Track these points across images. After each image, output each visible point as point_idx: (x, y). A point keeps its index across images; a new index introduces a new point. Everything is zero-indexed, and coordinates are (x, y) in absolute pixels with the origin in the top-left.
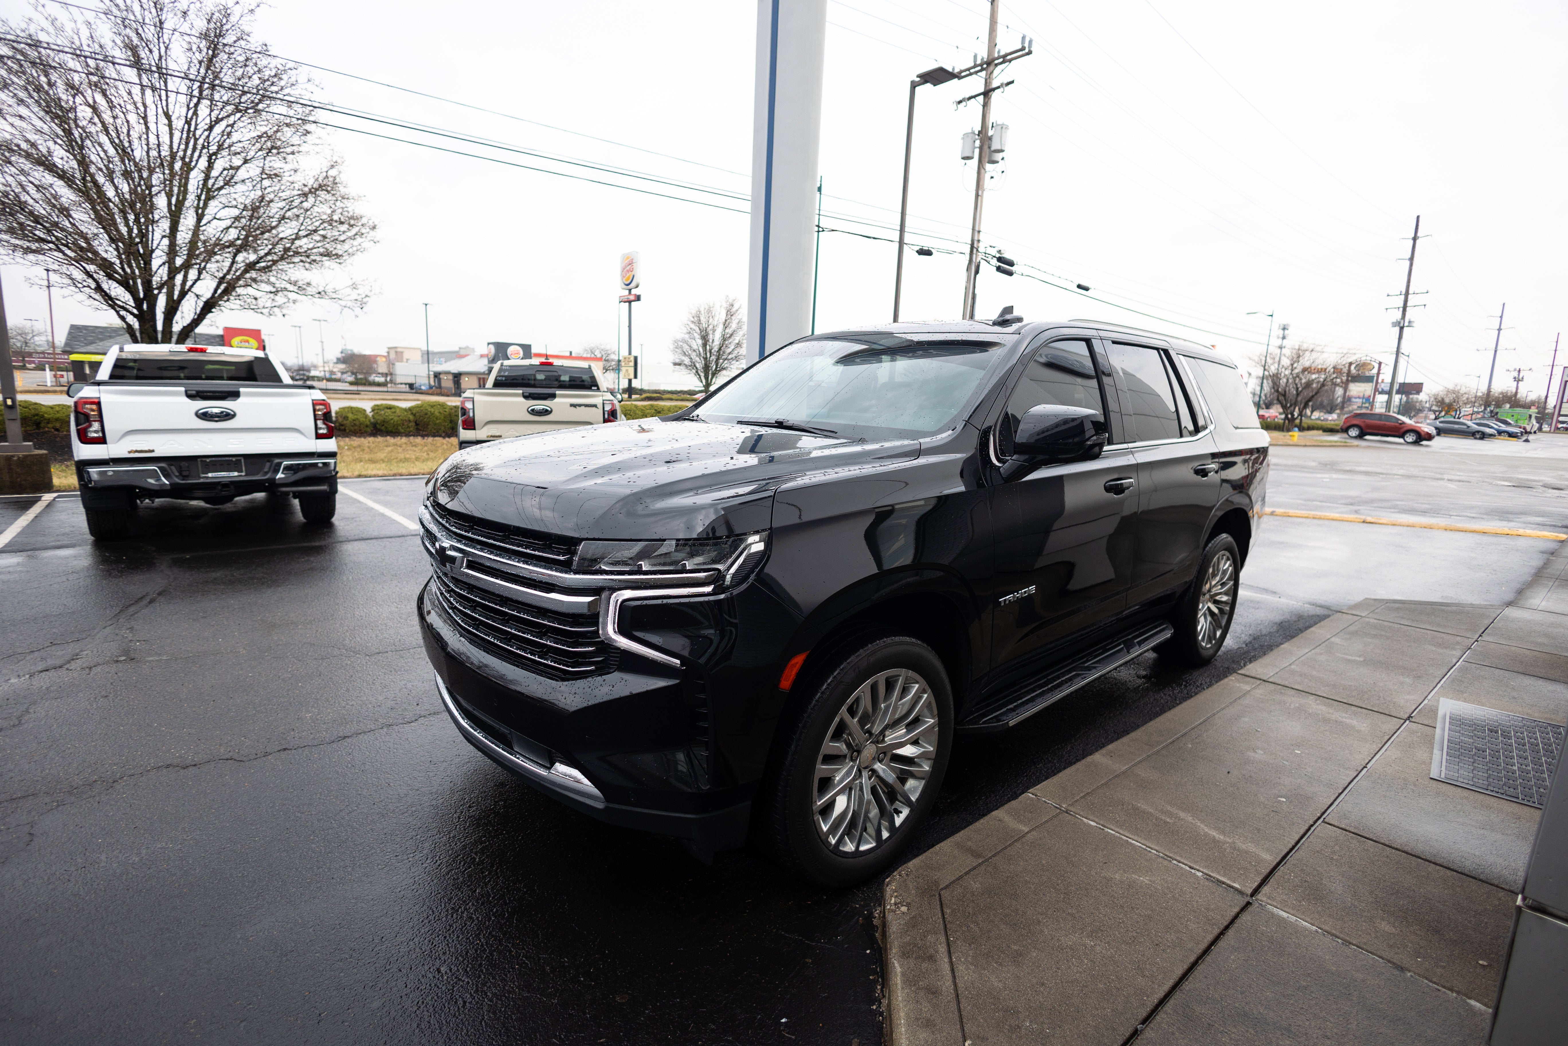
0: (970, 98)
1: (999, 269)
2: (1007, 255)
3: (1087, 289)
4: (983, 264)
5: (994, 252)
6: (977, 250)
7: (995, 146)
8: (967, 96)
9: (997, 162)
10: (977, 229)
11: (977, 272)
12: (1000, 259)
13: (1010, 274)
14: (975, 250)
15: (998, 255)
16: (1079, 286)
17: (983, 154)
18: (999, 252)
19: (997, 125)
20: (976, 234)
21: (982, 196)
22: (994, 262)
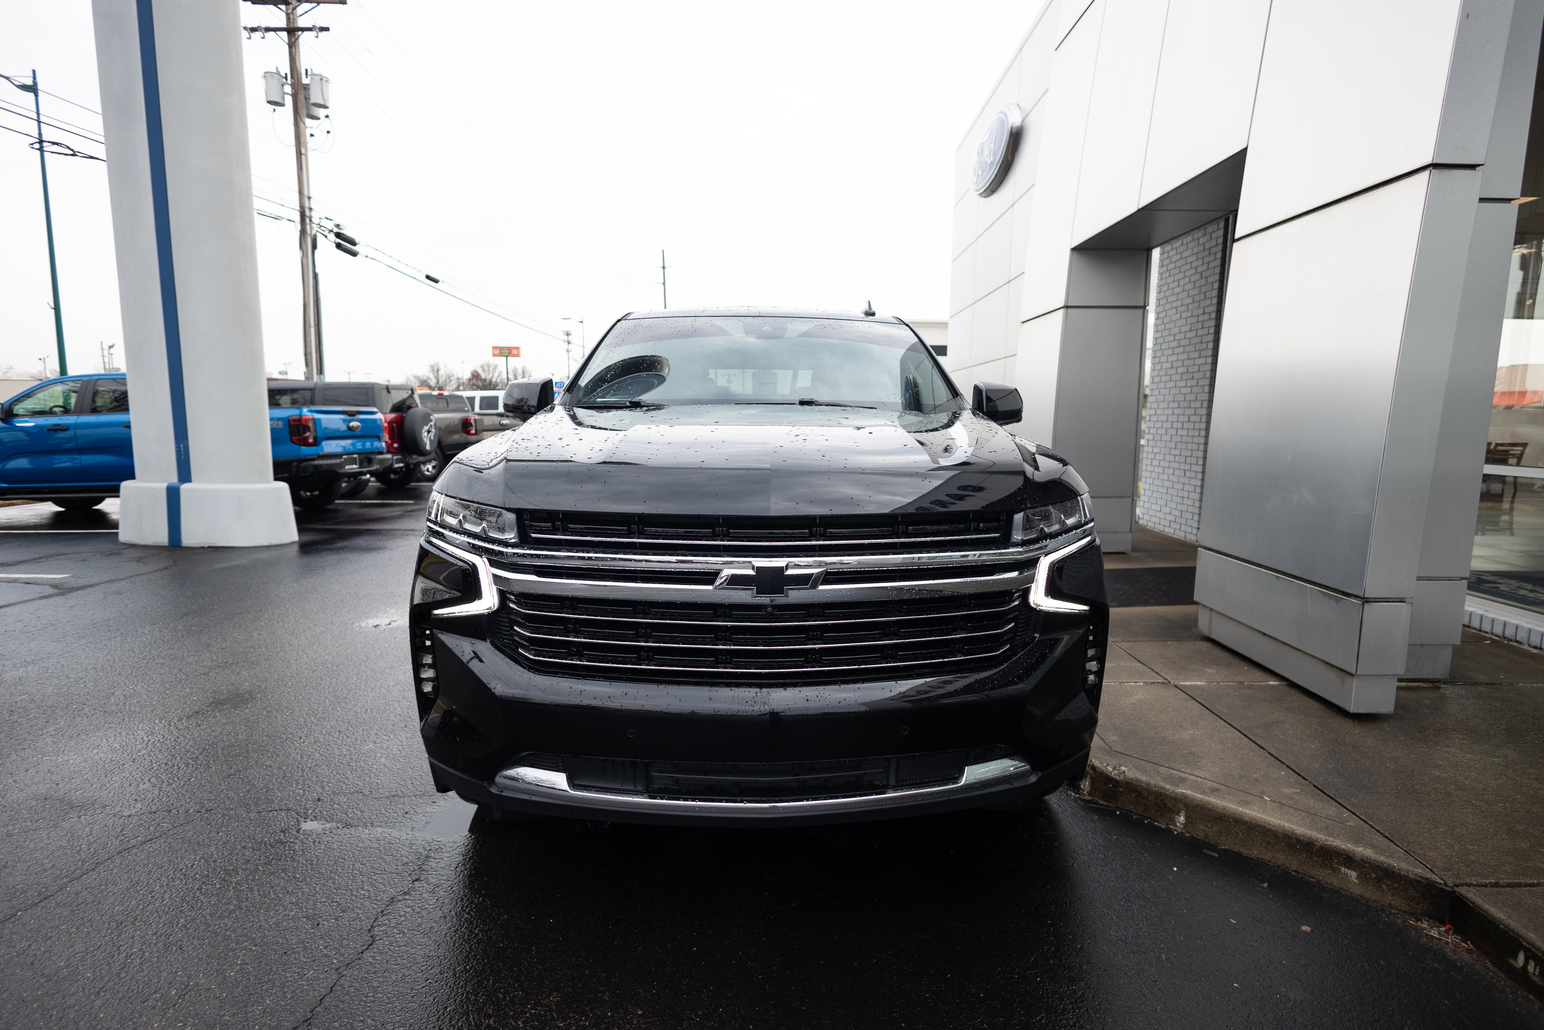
0: (268, 30)
1: (339, 246)
2: (347, 232)
3: (436, 281)
4: (320, 238)
5: (330, 225)
6: (311, 221)
7: (315, 98)
8: (264, 25)
9: (318, 118)
10: (306, 193)
11: (314, 247)
12: (338, 235)
13: (354, 254)
14: (308, 221)
15: (336, 230)
16: (428, 277)
17: (300, 105)
18: (338, 226)
19: (313, 74)
20: (306, 200)
21: (306, 155)
22: (332, 237)
